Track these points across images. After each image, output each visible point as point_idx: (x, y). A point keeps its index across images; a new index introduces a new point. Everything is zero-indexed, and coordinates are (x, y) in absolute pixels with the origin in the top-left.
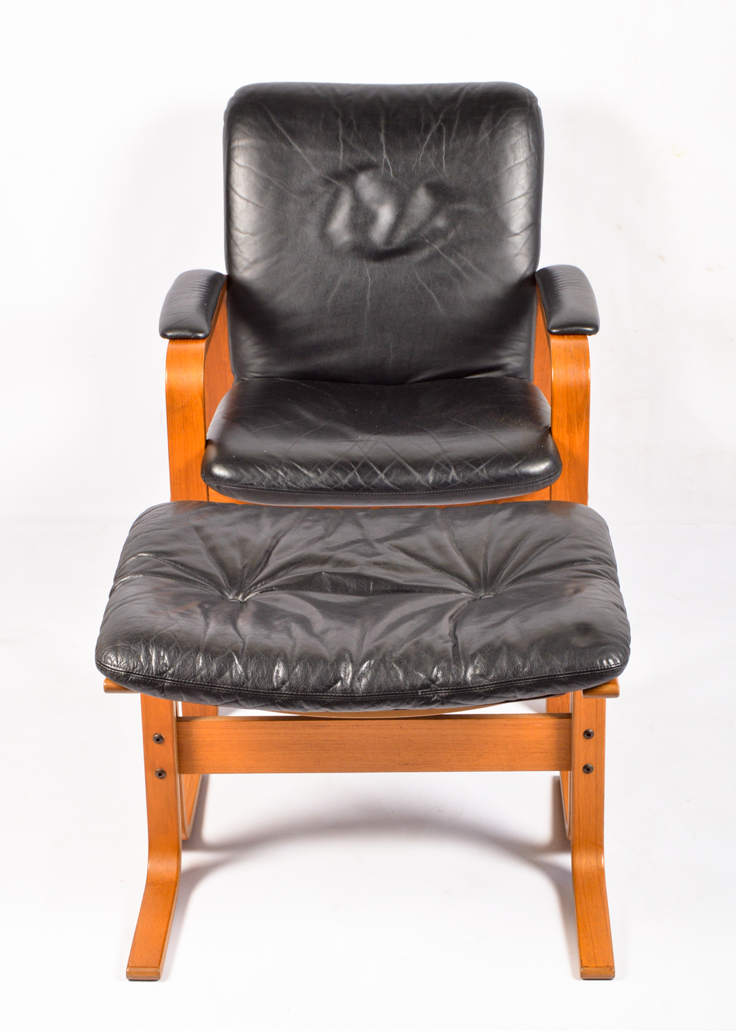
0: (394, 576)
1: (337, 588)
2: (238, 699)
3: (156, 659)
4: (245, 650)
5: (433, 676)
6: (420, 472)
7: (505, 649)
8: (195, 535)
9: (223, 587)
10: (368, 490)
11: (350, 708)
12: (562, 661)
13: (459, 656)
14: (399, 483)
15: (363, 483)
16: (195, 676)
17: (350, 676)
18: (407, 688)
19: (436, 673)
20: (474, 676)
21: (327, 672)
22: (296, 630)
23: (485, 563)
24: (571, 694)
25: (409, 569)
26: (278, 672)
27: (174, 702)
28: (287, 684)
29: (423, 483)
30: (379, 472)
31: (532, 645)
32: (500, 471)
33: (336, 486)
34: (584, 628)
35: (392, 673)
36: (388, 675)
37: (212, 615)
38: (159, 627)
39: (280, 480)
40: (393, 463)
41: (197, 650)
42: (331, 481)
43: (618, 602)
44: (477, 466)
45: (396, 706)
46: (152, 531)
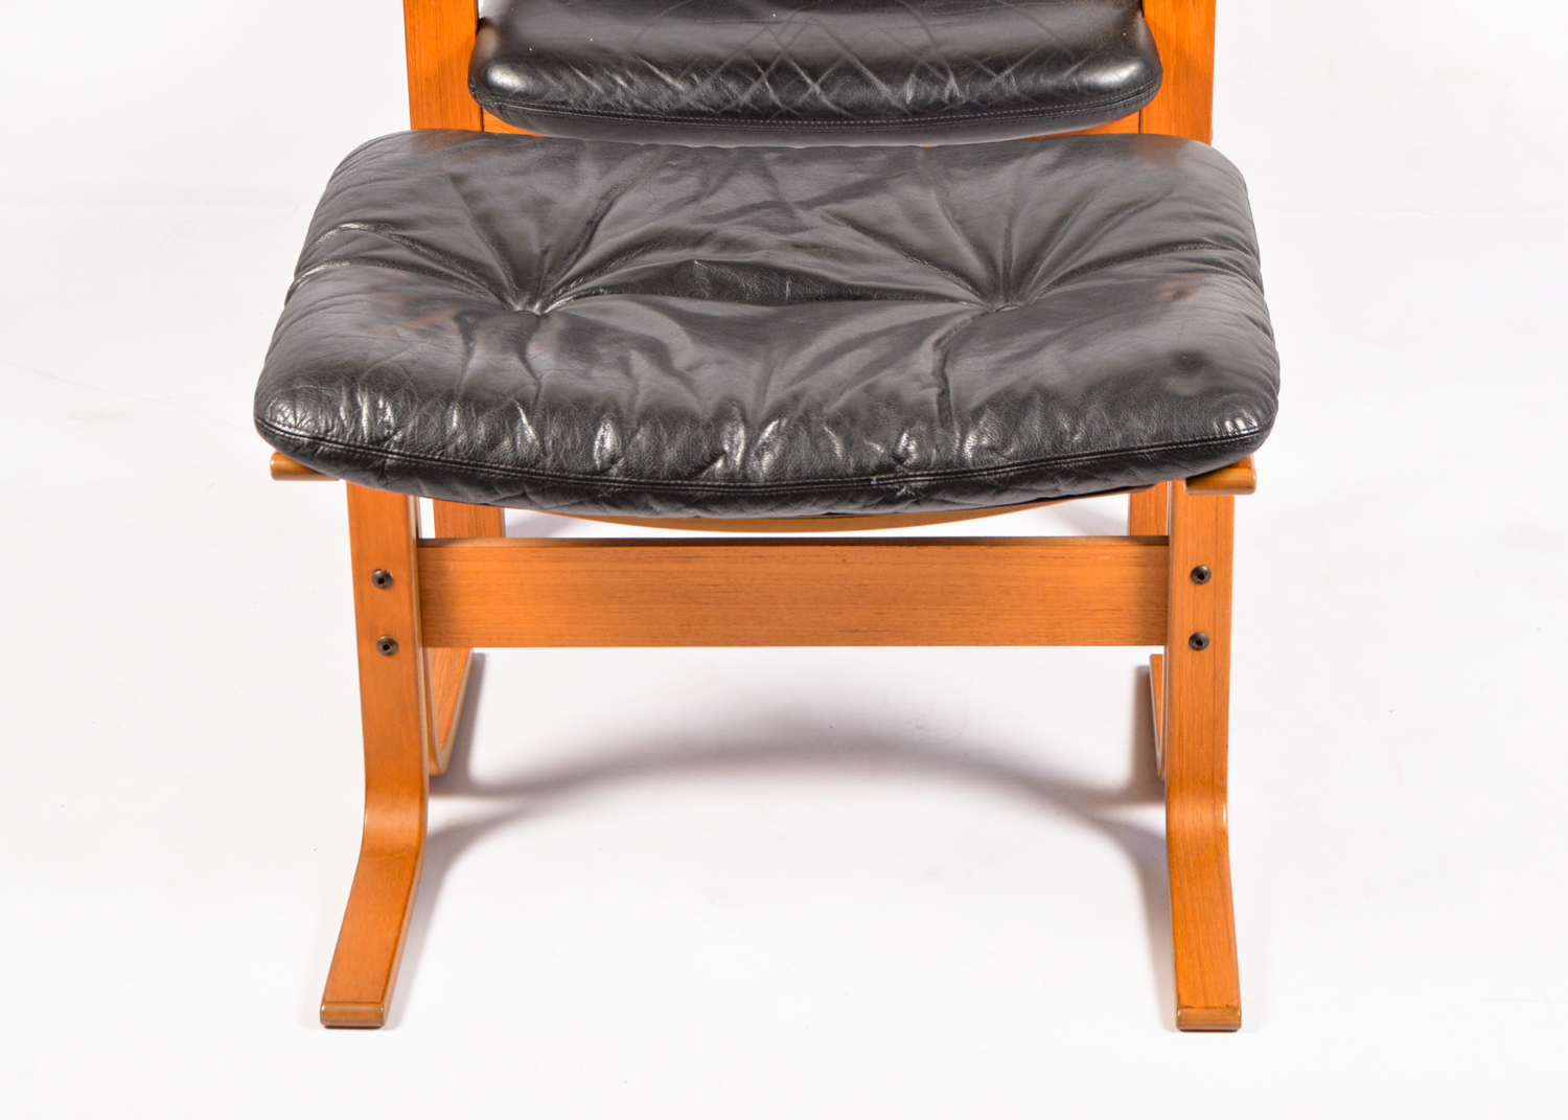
0: (834, 270)
1: (722, 289)
2: (528, 490)
3: (370, 415)
4: (541, 398)
5: (900, 449)
6: (888, 82)
7: (1038, 400)
8: (451, 191)
9: (503, 288)
10: (788, 115)
11: (742, 510)
12: (1147, 423)
13: (948, 413)
14: (848, 103)
15: (778, 103)
16: (444, 447)
17: (742, 448)
18: (851, 471)
19: (907, 444)
20: (978, 449)
21: (698, 440)
22: (640, 363)
23: (1008, 248)
24: (1169, 484)
25: (860, 257)
26: (603, 440)
27: (411, 498)
28: (621, 463)
29: (893, 103)
30: (809, 81)
31: (1089, 391)
32: (1042, 81)
33: (727, 107)
34: (1190, 362)
35: (822, 443)
36: (815, 446)
37: (479, 336)
38: (375, 355)
39: (619, 94)
40: (837, 64)
41: (449, 398)
42: (716, 98)
43: (1257, 314)
44: (999, 70)
45: (828, 507)
46: (370, 181)
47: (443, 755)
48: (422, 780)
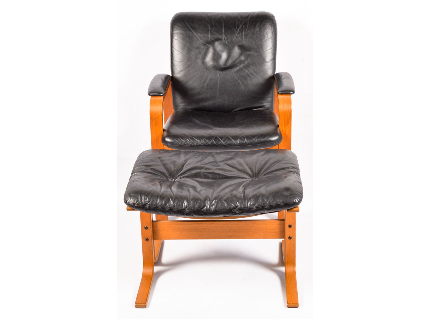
0: (225, 173)
1: (206, 177)
2: (171, 213)
3: (144, 199)
4: (174, 196)
5: (237, 205)
6: (235, 140)
7: (261, 196)
8: (158, 160)
9: (167, 177)
10: (217, 146)
11: (209, 216)
12: (280, 200)
13: (245, 198)
14: (228, 144)
15: (215, 144)
16: (157, 205)
17: (209, 205)
18: (228, 209)
19: (238, 204)
20: (250, 205)
21: (201, 204)
22: (191, 190)
23: (256, 169)
24: (284, 210)
25: (230, 171)
26: (185, 204)
27: (151, 214)
28: (188, 208)
29: (236, 144)
30: (221, 140)
31: (270, 195)
32: (261, 139)
33: (207, 144)
34: (287, 189)
35: (223, 204)
36: (222, 204)
37: (163, 185)
38: (145, 189)
39: (188, 142)
40: (226, 137)
41: (158, 196)
42: (205, 143)
43: (299, 181)
44: (254, 138)
45: (225, 215)
46: (144, 158)
47: (157, 259)
48: (153, 263)
